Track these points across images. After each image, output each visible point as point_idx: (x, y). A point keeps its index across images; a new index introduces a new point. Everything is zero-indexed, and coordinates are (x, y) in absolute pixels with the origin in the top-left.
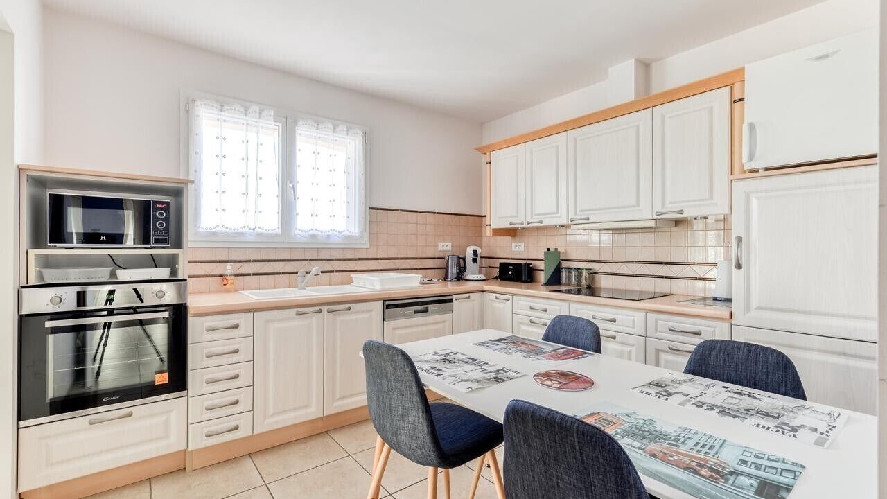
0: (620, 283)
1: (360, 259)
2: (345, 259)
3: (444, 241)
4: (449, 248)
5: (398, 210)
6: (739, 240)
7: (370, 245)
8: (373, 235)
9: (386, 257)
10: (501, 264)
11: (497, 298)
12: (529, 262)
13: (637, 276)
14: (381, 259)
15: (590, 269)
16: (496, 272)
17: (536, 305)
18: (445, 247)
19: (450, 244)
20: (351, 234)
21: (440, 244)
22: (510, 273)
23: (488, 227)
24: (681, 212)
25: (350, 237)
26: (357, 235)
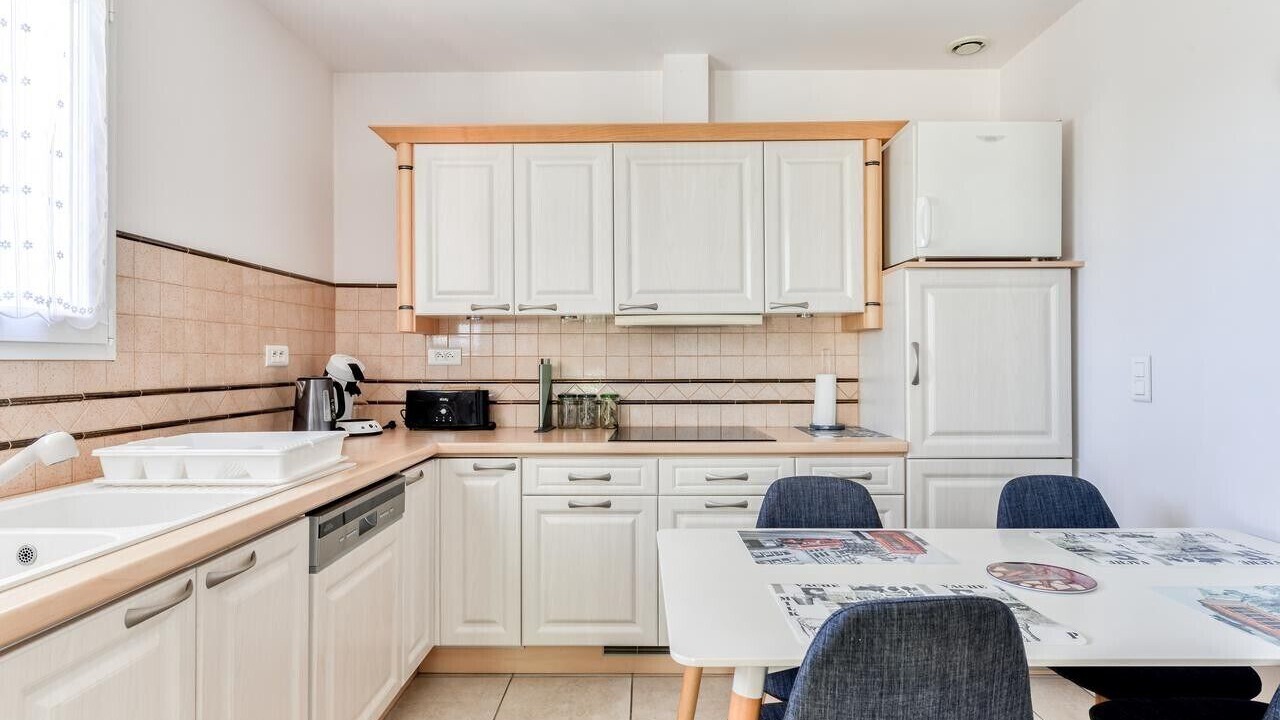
0: (664, 417)
1: (90, 397)
2: (45, 400)
3: (275, 342)
4: (284, 360)
5: (184, 250)
6: (916, 345)
7: (120, 350)
8: (126, 320)
9: (159, 386)
10: (410, 394)
11: (476, 468)
12: (484, 387)
13: (694, 402)
14: (147, 393)
15: (617, 396)
16: (397, 413)
17: (577, 472)
18: (277, 357)
19: (285, 349)
20: (69, 313)
21: (269, 349)
22: (443, 411)
23: (406, 313)
24: (804, 305)
25: (62, 323)
26: (87, 315)
